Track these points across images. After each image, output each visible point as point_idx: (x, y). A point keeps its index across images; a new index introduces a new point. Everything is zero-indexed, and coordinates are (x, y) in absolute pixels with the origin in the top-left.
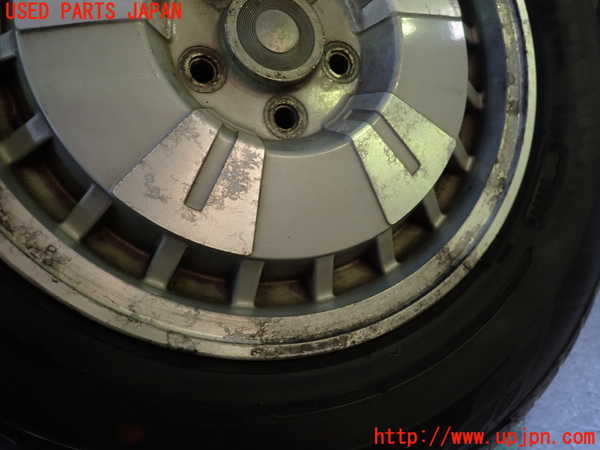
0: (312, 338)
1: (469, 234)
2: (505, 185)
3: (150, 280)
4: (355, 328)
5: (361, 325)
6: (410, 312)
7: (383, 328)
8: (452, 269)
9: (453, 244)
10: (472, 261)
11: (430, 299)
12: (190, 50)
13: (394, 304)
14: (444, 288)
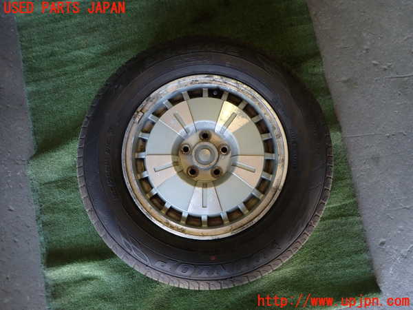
0: (244, 225)
1: (278, 180)
2: (283, 160)
3: (203, 226)
4: (254, 218)
5: (256, 217)
6: (268, 208)
7: (262, 216)
8: (276, 192)
9: (274, 185)
10: (280, 188)
11: (272, 203)
12: (188, 168)
13: (263, 208)
14: (275, 198)
